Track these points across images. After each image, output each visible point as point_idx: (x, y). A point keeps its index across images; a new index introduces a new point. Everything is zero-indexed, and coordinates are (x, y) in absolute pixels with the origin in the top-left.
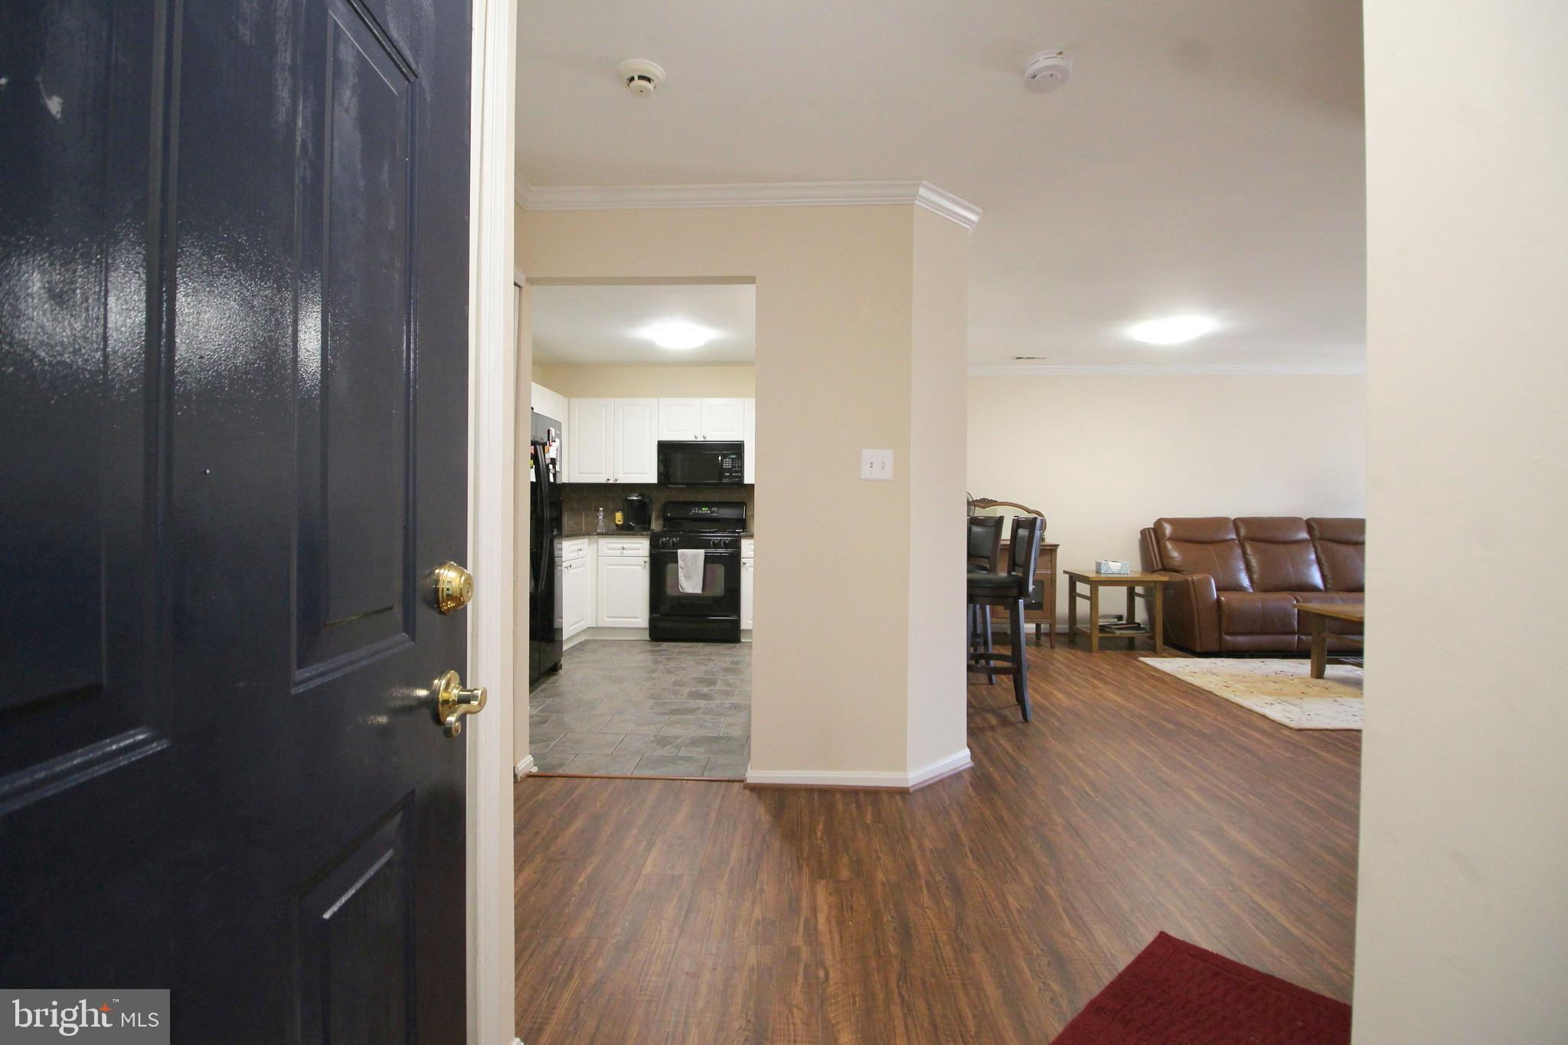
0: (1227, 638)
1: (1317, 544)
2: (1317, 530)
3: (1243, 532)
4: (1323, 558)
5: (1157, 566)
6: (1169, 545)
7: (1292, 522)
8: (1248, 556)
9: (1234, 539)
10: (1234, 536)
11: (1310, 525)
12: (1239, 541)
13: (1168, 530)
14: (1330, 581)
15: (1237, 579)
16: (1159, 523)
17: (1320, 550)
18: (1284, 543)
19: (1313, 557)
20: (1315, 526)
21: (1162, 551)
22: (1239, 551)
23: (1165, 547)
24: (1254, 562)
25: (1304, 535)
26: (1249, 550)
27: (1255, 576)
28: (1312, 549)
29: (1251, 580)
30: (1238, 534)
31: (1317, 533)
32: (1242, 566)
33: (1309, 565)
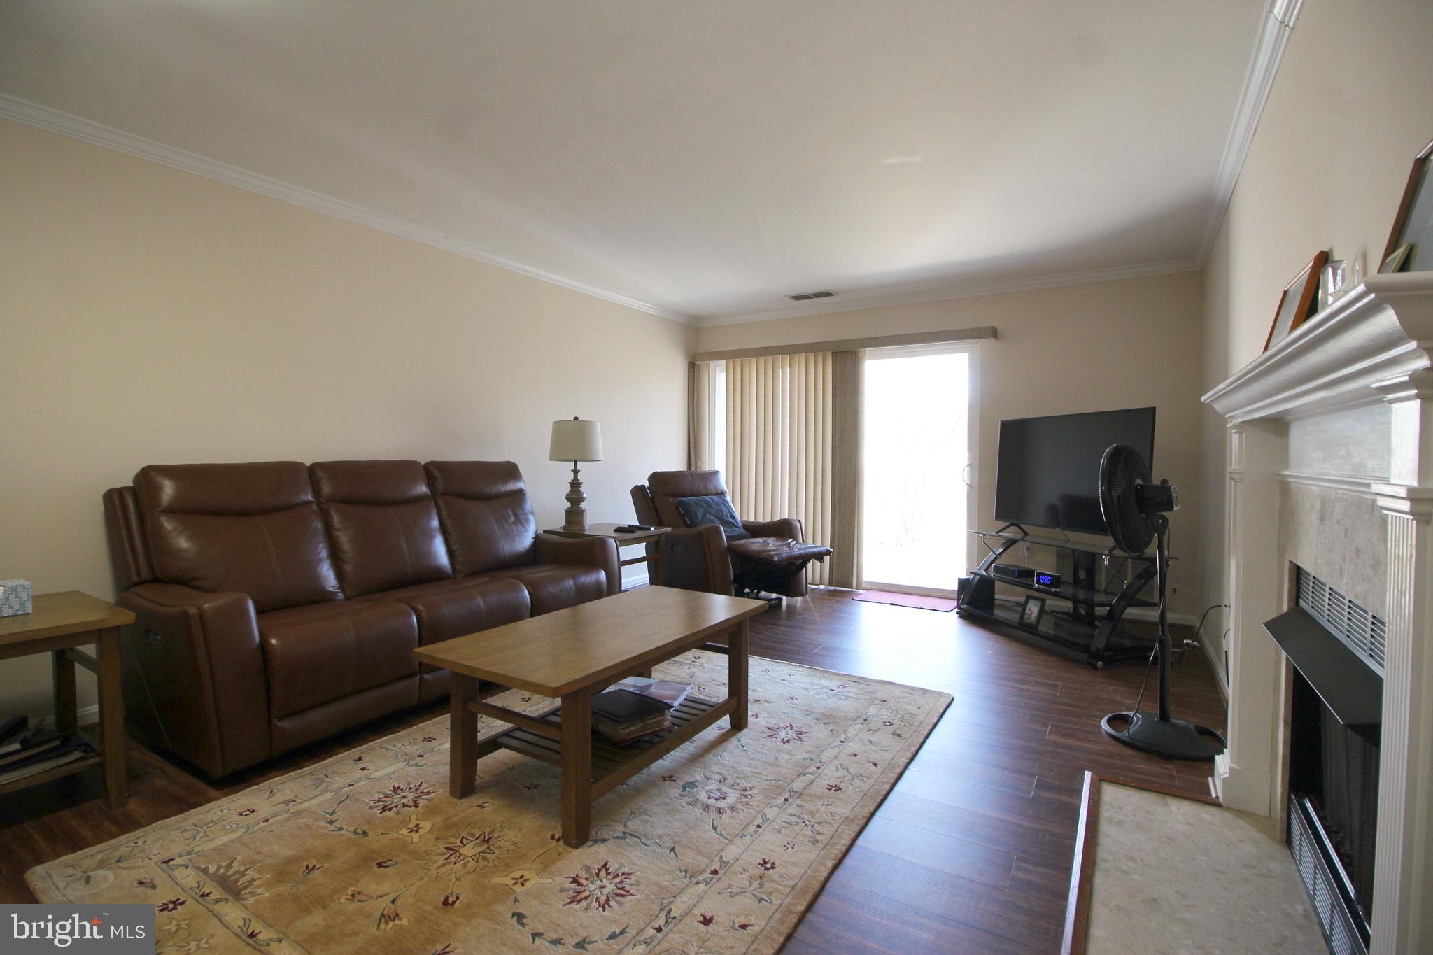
0: (285, 724)
1: (440, 502)
2: (440, 480)
3: (326, 488)
4: (448, 523)
5: (139, 573)
6: (168, 524)
7: (403, 469)
8: (336, 533)
9: (308, 503)
10: (310, 497)
11: (432, 471)
12: (319, 503)
13: (168, 489)
14: (459, 559)
15: (316, 578)
16: (148, 477)
17: (444, 512)
18: (394, 503)
19: (435, 523)
20: (437, 474)
21: (153, 539)
22: (318, 525)
23: (159, 528)
24: (344, 540)
25: (423, 489)
26: (336, 520)
27: (348, 568)
28: (434, 511)
29: (340, 575)
30: (317, 491)
31: (440, 486)
32: (324, 553)
33: (432, 537)
